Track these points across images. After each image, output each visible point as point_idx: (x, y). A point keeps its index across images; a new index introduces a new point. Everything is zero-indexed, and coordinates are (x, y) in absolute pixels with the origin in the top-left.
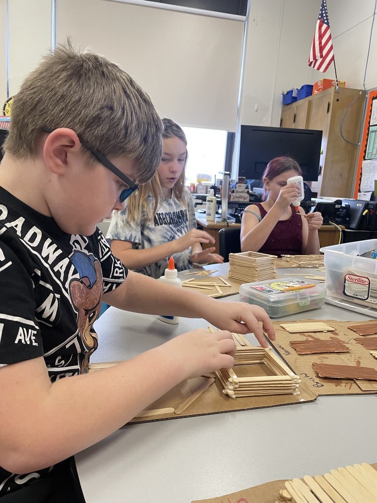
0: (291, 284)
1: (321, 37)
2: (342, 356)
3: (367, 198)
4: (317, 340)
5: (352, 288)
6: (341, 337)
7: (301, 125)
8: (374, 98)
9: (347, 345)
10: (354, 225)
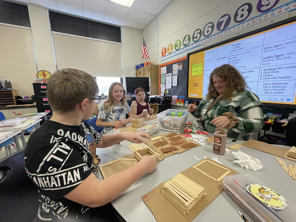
0: (150, 126)
1: (144, 50)
2: (167, 145)
3: (163, 95)
4: (160, 142)
5: (166, 125)
6: (165, 139)
7: (142, 76)
8: (161, 67)
9: (167, 141)
10: (161, 103)
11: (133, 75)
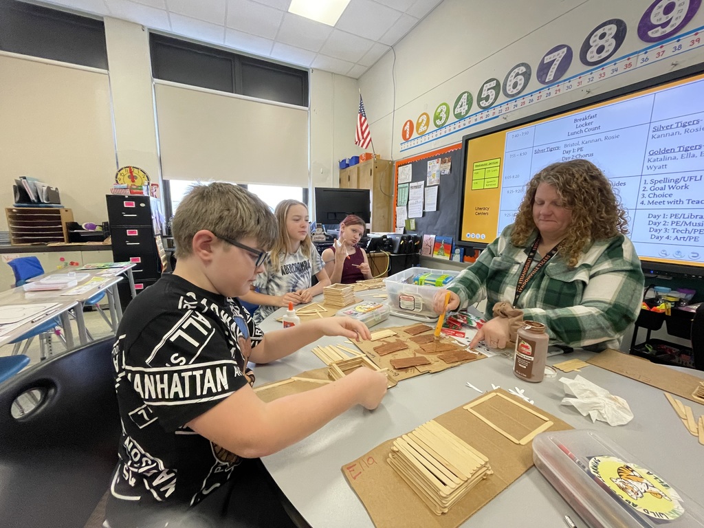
0: (368, 306)
1: (362, 125)
2: (404, 351)
3: (401, 232)
4: (389, 343)
5: (405, 304)
6: (401, 339)
7: (354, 187)
8: (399, 166)
9: (406, 343)
10: (396, 251)
11: (332, 183)
